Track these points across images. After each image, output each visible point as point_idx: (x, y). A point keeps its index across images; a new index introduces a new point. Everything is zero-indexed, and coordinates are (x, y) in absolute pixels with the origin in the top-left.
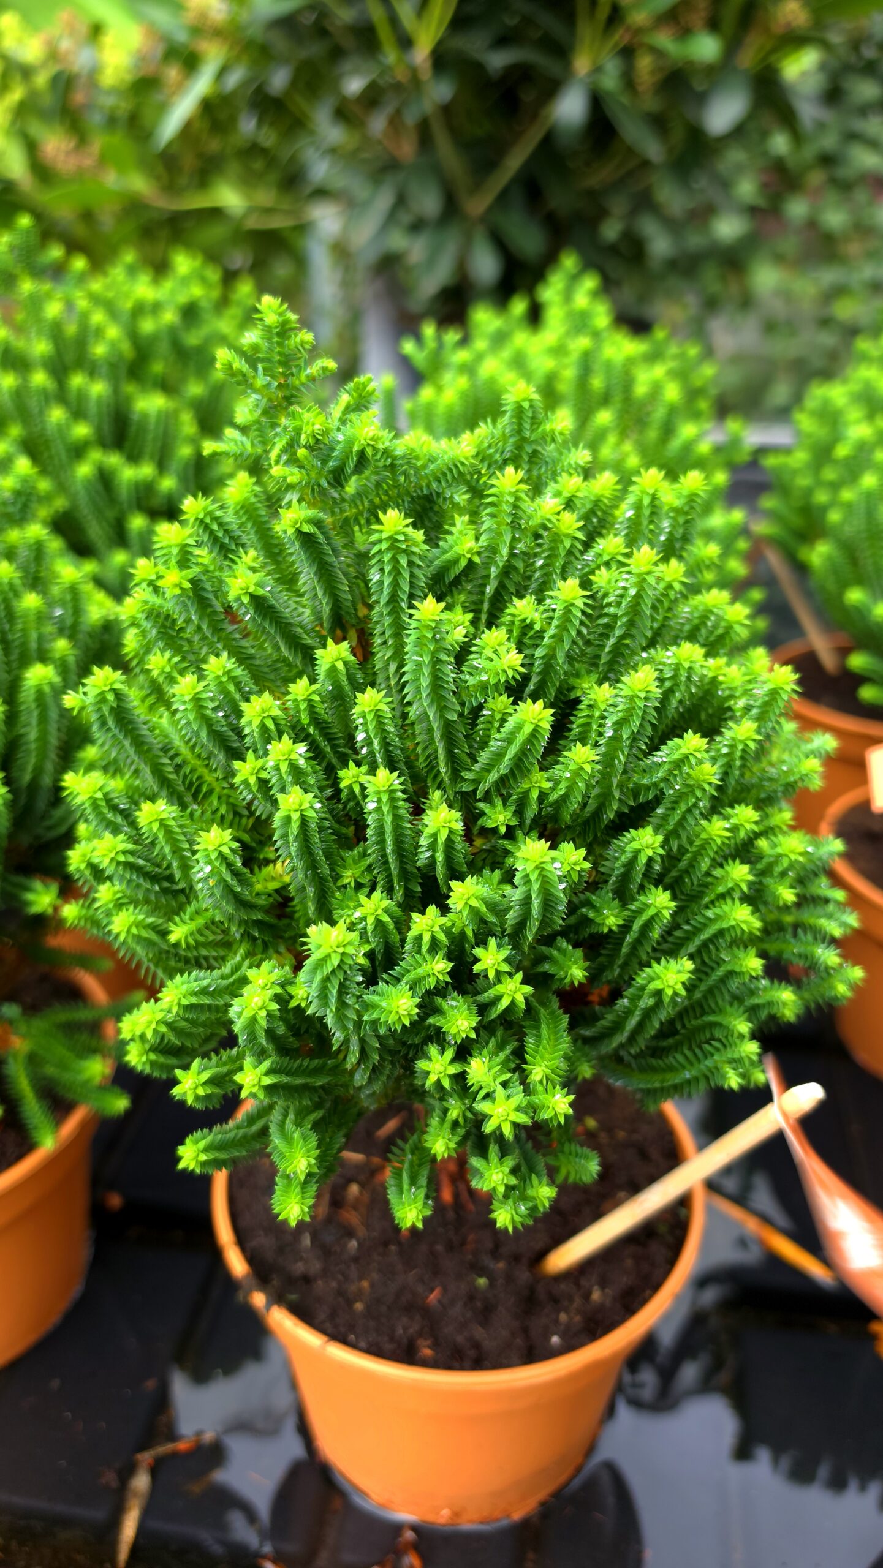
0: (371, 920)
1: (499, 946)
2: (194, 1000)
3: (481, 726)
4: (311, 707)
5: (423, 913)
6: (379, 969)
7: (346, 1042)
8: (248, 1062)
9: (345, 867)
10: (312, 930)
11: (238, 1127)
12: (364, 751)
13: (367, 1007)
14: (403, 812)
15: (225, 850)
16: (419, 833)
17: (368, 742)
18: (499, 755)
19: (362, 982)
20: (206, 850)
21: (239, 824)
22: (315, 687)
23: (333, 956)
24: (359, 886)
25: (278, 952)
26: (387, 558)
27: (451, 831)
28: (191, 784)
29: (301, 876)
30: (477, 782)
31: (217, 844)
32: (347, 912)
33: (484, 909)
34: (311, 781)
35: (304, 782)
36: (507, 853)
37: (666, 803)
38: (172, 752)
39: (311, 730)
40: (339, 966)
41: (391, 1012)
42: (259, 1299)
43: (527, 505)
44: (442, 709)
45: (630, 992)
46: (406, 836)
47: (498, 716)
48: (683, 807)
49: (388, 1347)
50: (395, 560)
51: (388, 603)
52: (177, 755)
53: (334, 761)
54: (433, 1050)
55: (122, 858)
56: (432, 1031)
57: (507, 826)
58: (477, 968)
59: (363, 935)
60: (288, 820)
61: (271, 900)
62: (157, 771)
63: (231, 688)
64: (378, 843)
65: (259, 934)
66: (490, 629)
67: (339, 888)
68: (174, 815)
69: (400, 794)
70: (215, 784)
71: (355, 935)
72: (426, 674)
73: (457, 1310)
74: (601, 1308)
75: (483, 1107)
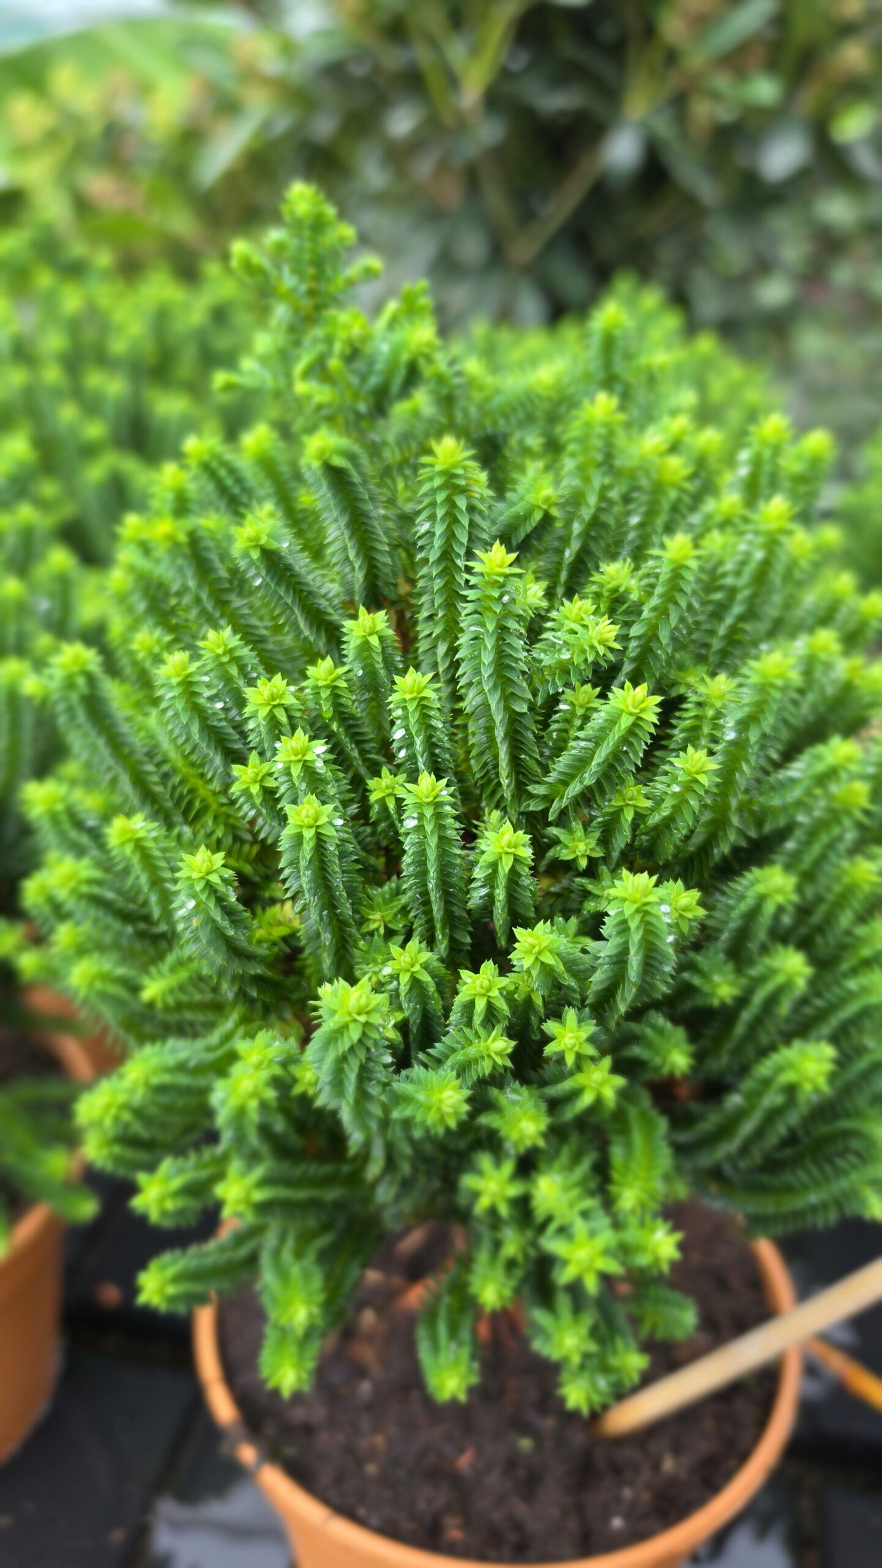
0: (405, 979)
1: (580, 1021)
2: (166, 1078)
3: (554, 726)
4: (335, 695)
5: (476, 970)
6: (413, 1046)
7: (367, 1145)
8: (235, 1166)
9: (372, 908)
10: (325, 990)
11: (222, 1249)
12: (403, 754)
13: (398, 1099)
14: (452, 834)
15: (215, 879)
16: (473, 864)
17: (408, 742)
18: (582, 762)
19: (392, 1064)
20: (189, 878)
21: (240, 850)
22: (342, 670)
23: (352, 1026)
24: (390, 934)
25: (282, 1019)
26: (440, 497)
27: (517, 860)
28: (181, 797)
29: (314, 916)
30: (548, 799)
31: (204, 869)
32: (371, 968)
33: (560, 968)
34: (332, 790)
35: (323, 793)
36: (586, 894)
37: (799, 834)
38: (158, 758)
39: (335, 727)
40: (360, 1041)
41: (429, 1108)
42: (248, 1454)
43: (621, 440)
44: (508, 698)
45: (747, 1084)
46: (454, 866)
47: (580, 712)
48: (824, 839)
49: (408, 1526)
50: (450, 502)
51: (439, 561)
52: (165, 761)
53: (363, 770)
54: (485, 1161)
55: (85, 889)
56: (483, 1134)
57: (590, 858)
58: (549, 1050)
59: (395, 996)
60: (299, 838)
61: (276, 949)
62: (139, 781)
63: (234, 671)
64: (416, 876)
65: (259, 993)
66: (570, 599)
67: (364, 936)
68: (154, 834)
69: (448, 808)
70: (211, 799)
71: (381, 998)
72: (489, 646)
73: (494, 1479)
74: (673, 1482)
75: (553, 1245)
